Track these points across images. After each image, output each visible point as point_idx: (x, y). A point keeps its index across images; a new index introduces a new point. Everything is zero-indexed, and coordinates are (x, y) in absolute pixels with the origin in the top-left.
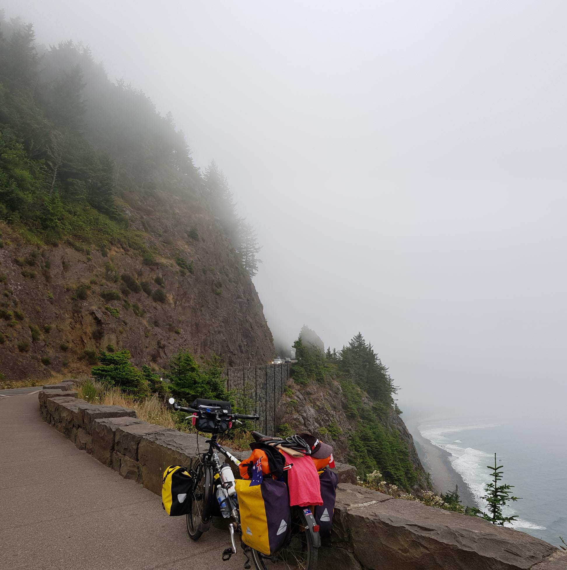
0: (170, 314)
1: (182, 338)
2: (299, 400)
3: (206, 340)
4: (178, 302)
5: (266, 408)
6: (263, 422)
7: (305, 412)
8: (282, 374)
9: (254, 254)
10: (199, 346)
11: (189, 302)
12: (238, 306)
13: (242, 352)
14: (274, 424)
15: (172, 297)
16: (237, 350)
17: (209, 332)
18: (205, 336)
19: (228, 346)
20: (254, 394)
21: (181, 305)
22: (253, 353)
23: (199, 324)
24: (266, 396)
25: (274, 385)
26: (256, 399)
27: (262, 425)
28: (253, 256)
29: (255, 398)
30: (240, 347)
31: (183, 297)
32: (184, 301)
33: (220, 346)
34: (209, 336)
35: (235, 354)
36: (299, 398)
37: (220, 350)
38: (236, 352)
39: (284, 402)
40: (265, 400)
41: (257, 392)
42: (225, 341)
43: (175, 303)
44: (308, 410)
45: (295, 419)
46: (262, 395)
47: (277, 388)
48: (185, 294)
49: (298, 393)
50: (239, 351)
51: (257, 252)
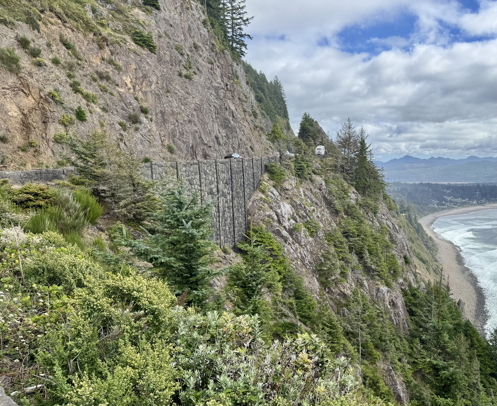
0: (129, 101)
1: (145, 128)
2: (273, 196)
3: (174, 130)
4: (137, 86)
5: (232, 204)
7: (280, 208)
8: (253, 168)
10: (167, 136)
11: (151, 85)
12: (214, 93)
13: (219, 144)
14: (245, 221)
15: (129, 80)
16: (213, 141)
17: (177, 121)
18: (173, 126)
19: (200, 137)
20: (215, 190)
21: (141, 90)
22: (234, 146)
23: (164, 112)
24: (232, 192)
25: (242, 180)
29: (216, 193)
30: (217, 138)
31: (143, 81)
32: (144, 85)
33: (191, 137)
34: (178, 126)
35: (210, 147)
36: (273, 194)
37: (191, 142)
38: (211, 144)
39: (256, 198)
40: (231, 196)
41: (219, 187)
42: (197, 132)
43: (134, 87)
44: (282, 206)
45: (269, 216)
46: (225, 190)
47: (247, 183)
48: (145, 76)
49: (272, 189)
50: (216, 143)
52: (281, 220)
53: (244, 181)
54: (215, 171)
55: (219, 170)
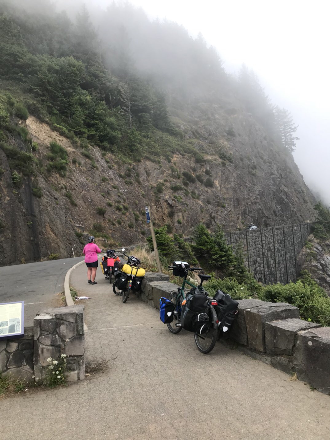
0: (217, 195)
1: (227, 210)
2: (317, 251)
3: (245, 210)
4: (222, 185)
5: (286, 258)
6: (283, 268)
7: (324, 260)
8: (301, 231)
9: (292, 133)
10: (240, 214)
11: (230, 184)
12: (272, 182)
13: (276, 216)
14: (296, 270)
15: (218, 182)
16: (272, 214)
17: (247, 204)
18: (245, 207)
19: (263, 213)
20: (272, 248)
21: (224, 187)
22: (287, 216)
23: (239, 199)
24: (285, 249)
25: (293, 240)
26: (275, 251)
27: (283, 270)
28: (291, 135)
29: (273, 250)
30: (275, 212)
31: (226, 181)
32: (226, 184)
33: (256, 213)
34: (248, 207)
35: (270, 218)
36: (317, 249)
37: (256, 216)
38: (271, 216)
39: (304, 253)
40: (284, 252)
41: (275, 246)
42: (260, 209)
43: (220, 186)
44: (326, 259)
45: (314, 266)
46: (280, 248)
47: (296, 242)
48: (227, 179)
49: (317, 245)
50: (274, 215)
51: (294, 131)
52: (325, 270)
53: (294, 241)
54: (272, 235)
55: (275, 234)
